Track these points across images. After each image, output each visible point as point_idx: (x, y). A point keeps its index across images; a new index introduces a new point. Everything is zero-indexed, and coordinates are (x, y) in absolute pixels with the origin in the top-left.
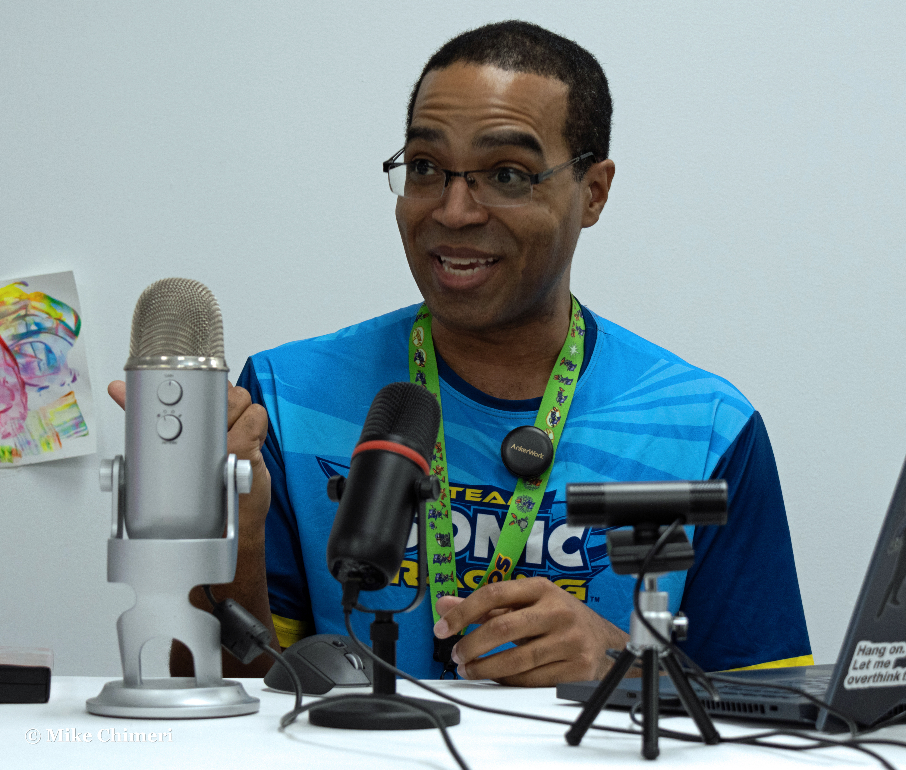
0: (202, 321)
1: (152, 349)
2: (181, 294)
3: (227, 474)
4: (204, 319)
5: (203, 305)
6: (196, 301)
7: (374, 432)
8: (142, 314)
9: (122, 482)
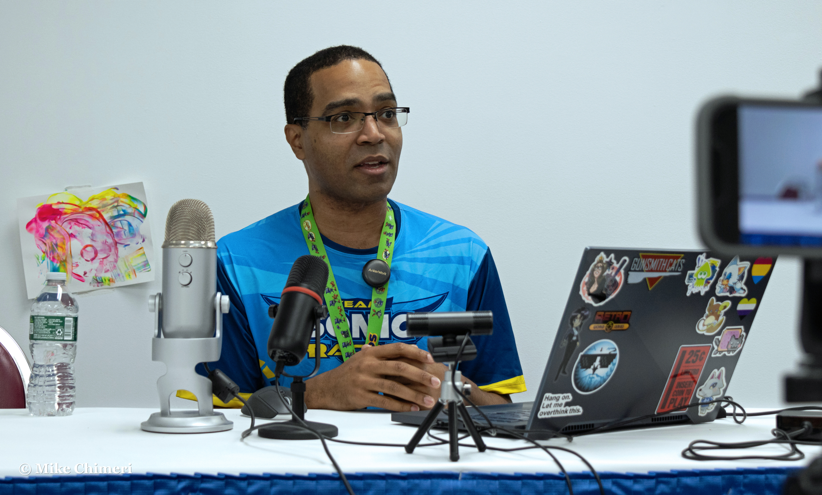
0: (203, 222)
1: (176, 237)
2: (192, 208)
3: (216, 303)
4: (204, 221)
5: (204, 214)
6: (200, 212)
7: (293, 282)
8: (171, 218)
9: (161, 307)
